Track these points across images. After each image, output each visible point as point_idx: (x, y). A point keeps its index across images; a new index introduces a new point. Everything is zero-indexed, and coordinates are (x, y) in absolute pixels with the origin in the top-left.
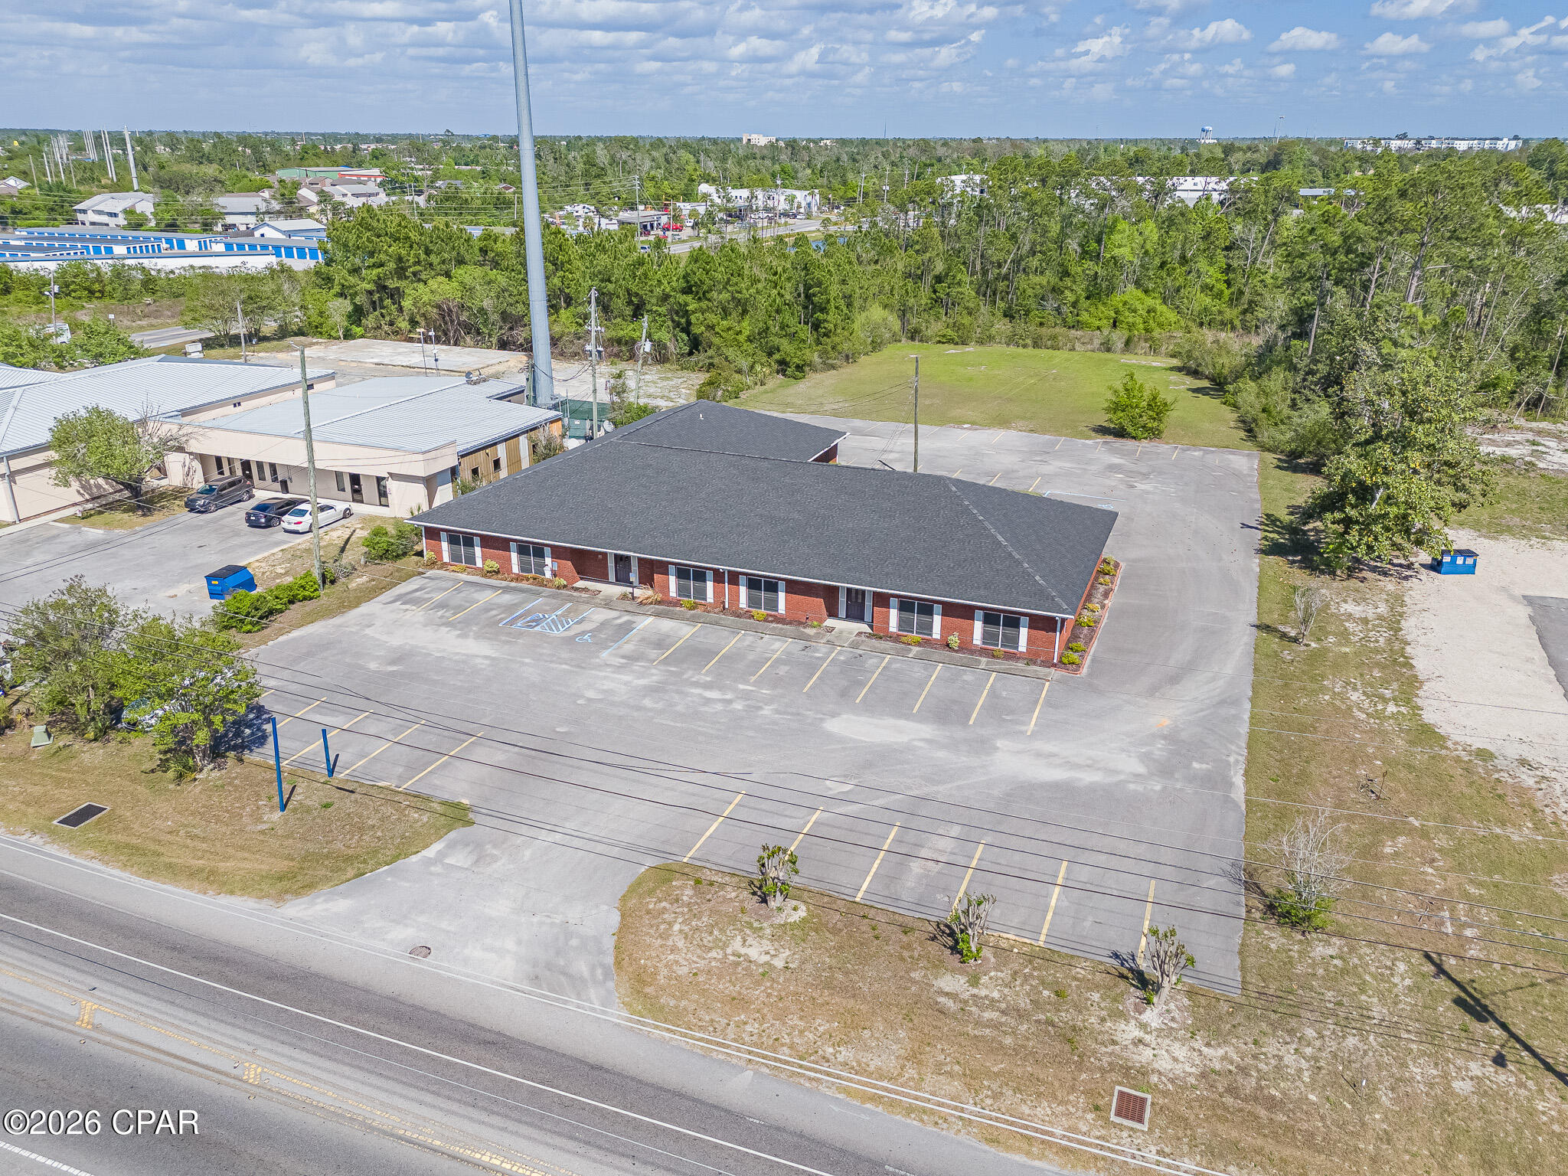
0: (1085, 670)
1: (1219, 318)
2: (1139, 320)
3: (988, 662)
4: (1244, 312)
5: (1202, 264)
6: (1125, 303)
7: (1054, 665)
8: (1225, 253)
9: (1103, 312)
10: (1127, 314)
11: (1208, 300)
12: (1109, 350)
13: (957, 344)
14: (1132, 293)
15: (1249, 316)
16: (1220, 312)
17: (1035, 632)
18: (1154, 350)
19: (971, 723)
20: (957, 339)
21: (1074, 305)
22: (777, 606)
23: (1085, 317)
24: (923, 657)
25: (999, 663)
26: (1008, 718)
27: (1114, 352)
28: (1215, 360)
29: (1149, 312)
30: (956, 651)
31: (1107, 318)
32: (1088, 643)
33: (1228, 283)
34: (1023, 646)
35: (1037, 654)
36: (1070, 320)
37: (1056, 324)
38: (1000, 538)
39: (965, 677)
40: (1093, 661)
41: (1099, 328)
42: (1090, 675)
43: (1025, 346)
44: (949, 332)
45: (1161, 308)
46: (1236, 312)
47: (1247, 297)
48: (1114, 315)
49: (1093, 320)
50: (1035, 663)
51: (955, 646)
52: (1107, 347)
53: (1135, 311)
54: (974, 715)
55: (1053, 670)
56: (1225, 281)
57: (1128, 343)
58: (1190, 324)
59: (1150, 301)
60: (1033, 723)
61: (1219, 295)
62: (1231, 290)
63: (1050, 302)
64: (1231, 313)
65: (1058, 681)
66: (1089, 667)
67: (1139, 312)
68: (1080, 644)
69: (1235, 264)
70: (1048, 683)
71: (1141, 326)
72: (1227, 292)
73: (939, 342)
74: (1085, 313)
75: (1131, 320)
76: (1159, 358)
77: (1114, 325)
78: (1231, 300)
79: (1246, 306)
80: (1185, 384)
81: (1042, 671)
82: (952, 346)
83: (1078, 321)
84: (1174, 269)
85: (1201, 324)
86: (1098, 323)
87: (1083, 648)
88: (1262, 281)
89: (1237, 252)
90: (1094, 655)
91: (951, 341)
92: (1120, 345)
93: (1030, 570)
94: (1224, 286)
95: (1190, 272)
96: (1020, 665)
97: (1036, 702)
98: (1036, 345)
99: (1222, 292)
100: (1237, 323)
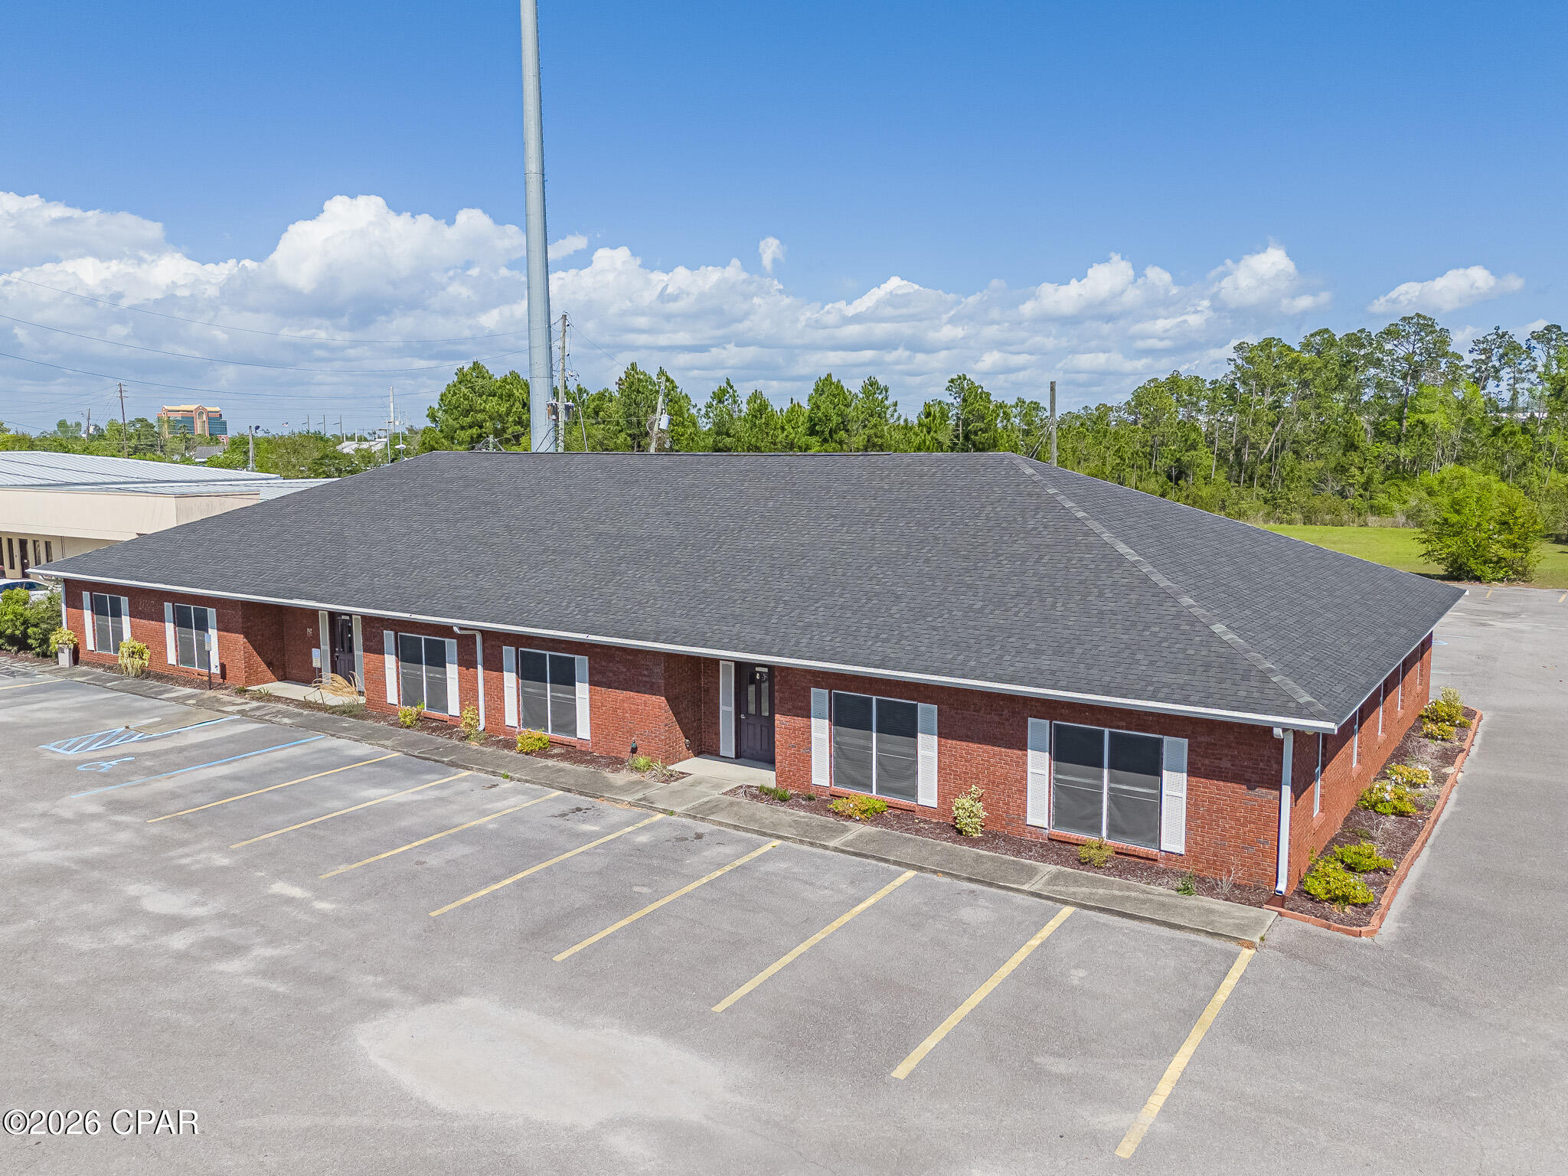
0: (1388, 926)
3: (1055, 878)
7: (1278, 900)
9: (1409, 493)
17: (1212, 787)
19: (901, 1072)
21: (1366, 485)
22: (574, 722)
23: (1381, 500)
24: (869, 849)
25: (1093, 882)
26: (1060, 1067)
30: (975, 843)
32: (1401, 847)
34: (1173, 837)
35: (1219, 864)
36: (1361, 506)
38: (1122, 548)
39: (966, 914)
40: (1419, 899)
42: (1407, 941)
49: (1392, 503)
50: (1211, 890)
51: (972, 826)
54: (930, 1043)
55: (1270, 914)
60: (1156, 1102)
63: (1330, 484)
65: (1289, 951)
66: (1403, 917)
68: (1372, 851)
70: (1247, 954)
74: (1382, 496)
81: (1229, 912)
83: (1373, 507)
87: (1383, 861)
90: (1419, 885)
93: (1198, 611)
96: (1161, 891)
97: (1189, 1017)
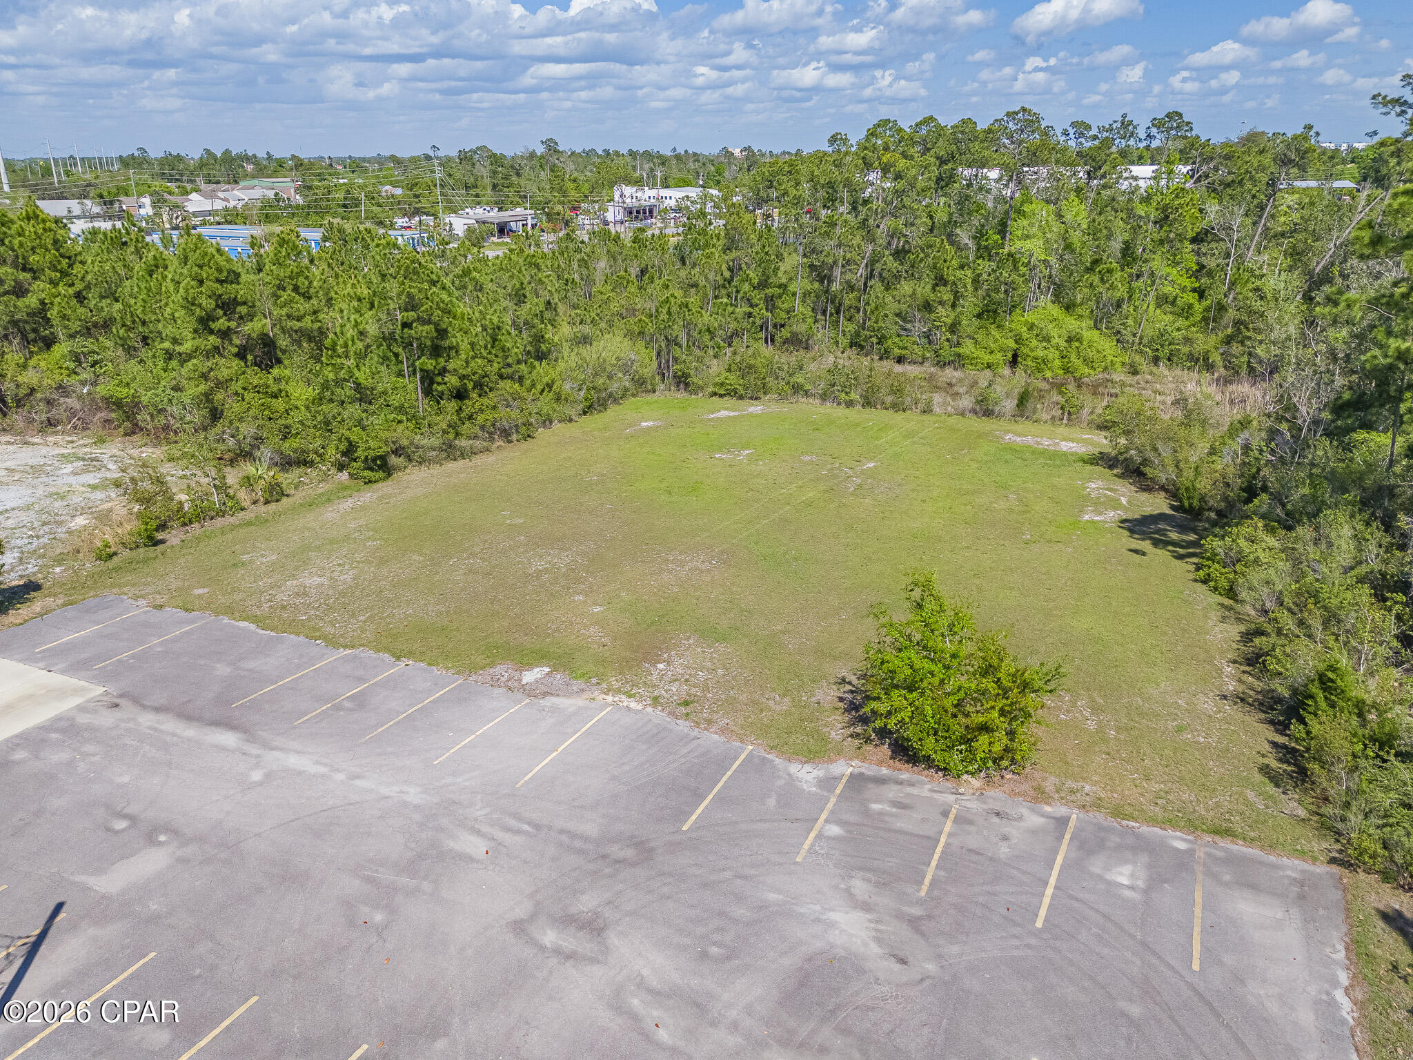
1: (1185, 349)
2: (1053, 354)
4: (1228, 341)
5: (1158, 263)
6: (1031, 327)
8: (1195, 247)
9: (996, 341)
10: (1034, 343)
11: (1168, 318)
12: (988, 413)
13: (741, 398)
14: (1043, 310)
15: (1236, 348)
16: (1187, 340)
18: (1069, 414)
20: (741, 391)
21: (953, 328)
23: (968, 348)
27: (999, 416)
28: (1180, 456)
29: (1069, 340)
31: (1002, 350)
33: (1201, 293)
36: (947, 353)
37: (925, 359)
41: (989, 366)
43: (850, 404)
44: (733, 379)
45: (1090, 335)
46: (1213, 340)
47: (1231, 314)
48: (1014, 345)
49: (979, 353)
52: (985, 409)
53: (1047, 339)
56: (1194, 290)
57: (1023, 400)
58: (1137, 358)
59: (1071, 324)
61: (1187, 311)
62: (1206, 303)
63: (917, 324)
64: (1205, 342)
67: (1054, 341)
69: (1211, 263)
71: (1057, 363)
72: (1198, 307)
73: (715, 394)
74: (969, 342)
75: (1040, 353)
76: (1075, 432)
77: (1014, 361)
78: (1205, 319)
79: (1229, 331)
80: (1116, 505)
82: (732, 402)
83: (959, 355)
84: (1110, 271)
85: (1156, 360)
86: (987, 358)
88: (1257, 289)
89: (1213, 245)
91: (732, 393)
92: (1010, 405)
94: (1192, 298)
95: (1138, 276)
98: (868, 403)
99: (1190, 306)
100: (1216, 358)
